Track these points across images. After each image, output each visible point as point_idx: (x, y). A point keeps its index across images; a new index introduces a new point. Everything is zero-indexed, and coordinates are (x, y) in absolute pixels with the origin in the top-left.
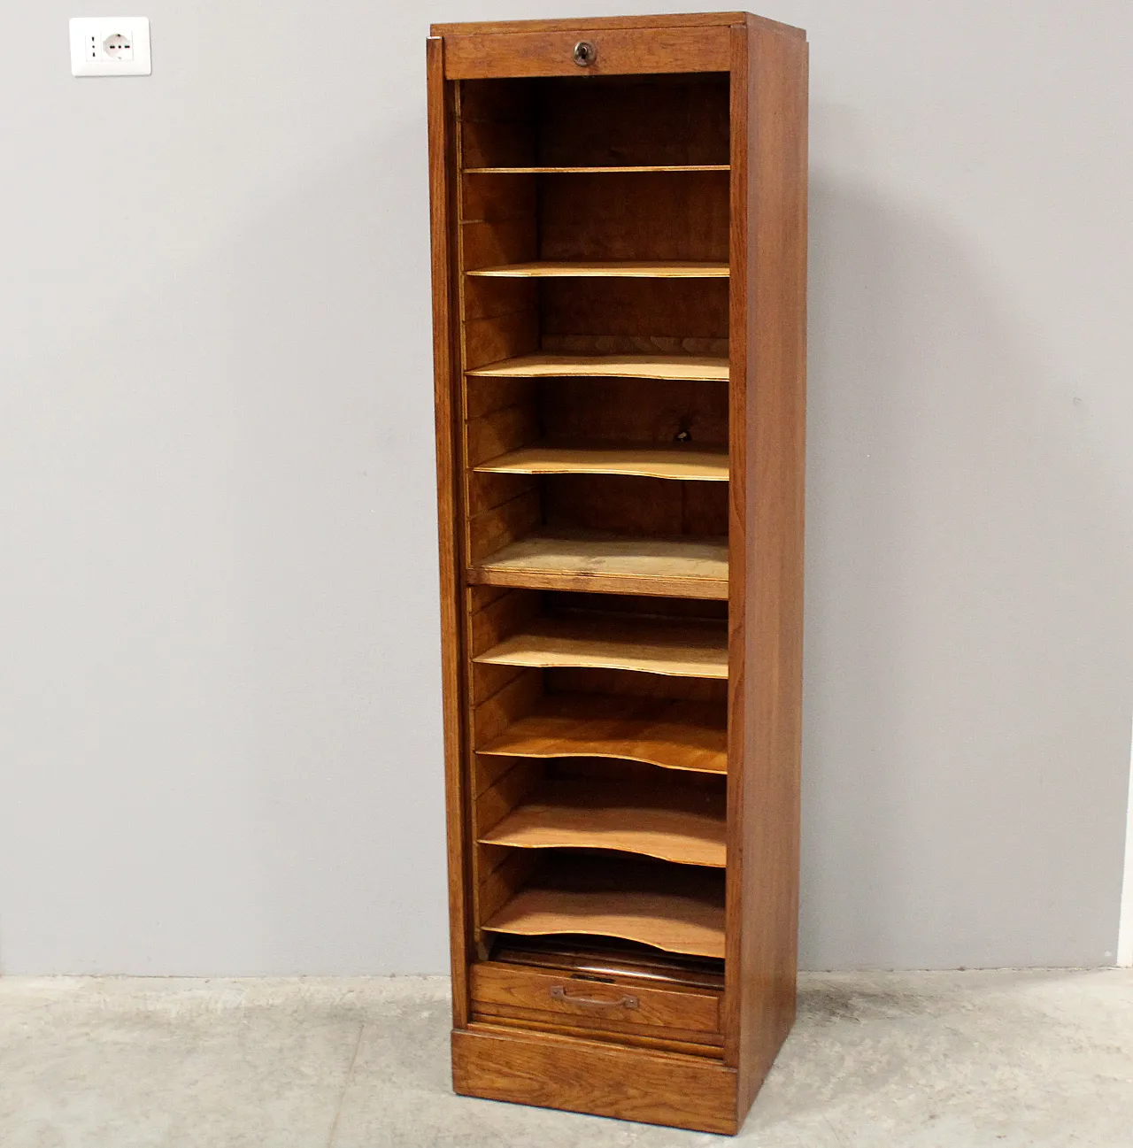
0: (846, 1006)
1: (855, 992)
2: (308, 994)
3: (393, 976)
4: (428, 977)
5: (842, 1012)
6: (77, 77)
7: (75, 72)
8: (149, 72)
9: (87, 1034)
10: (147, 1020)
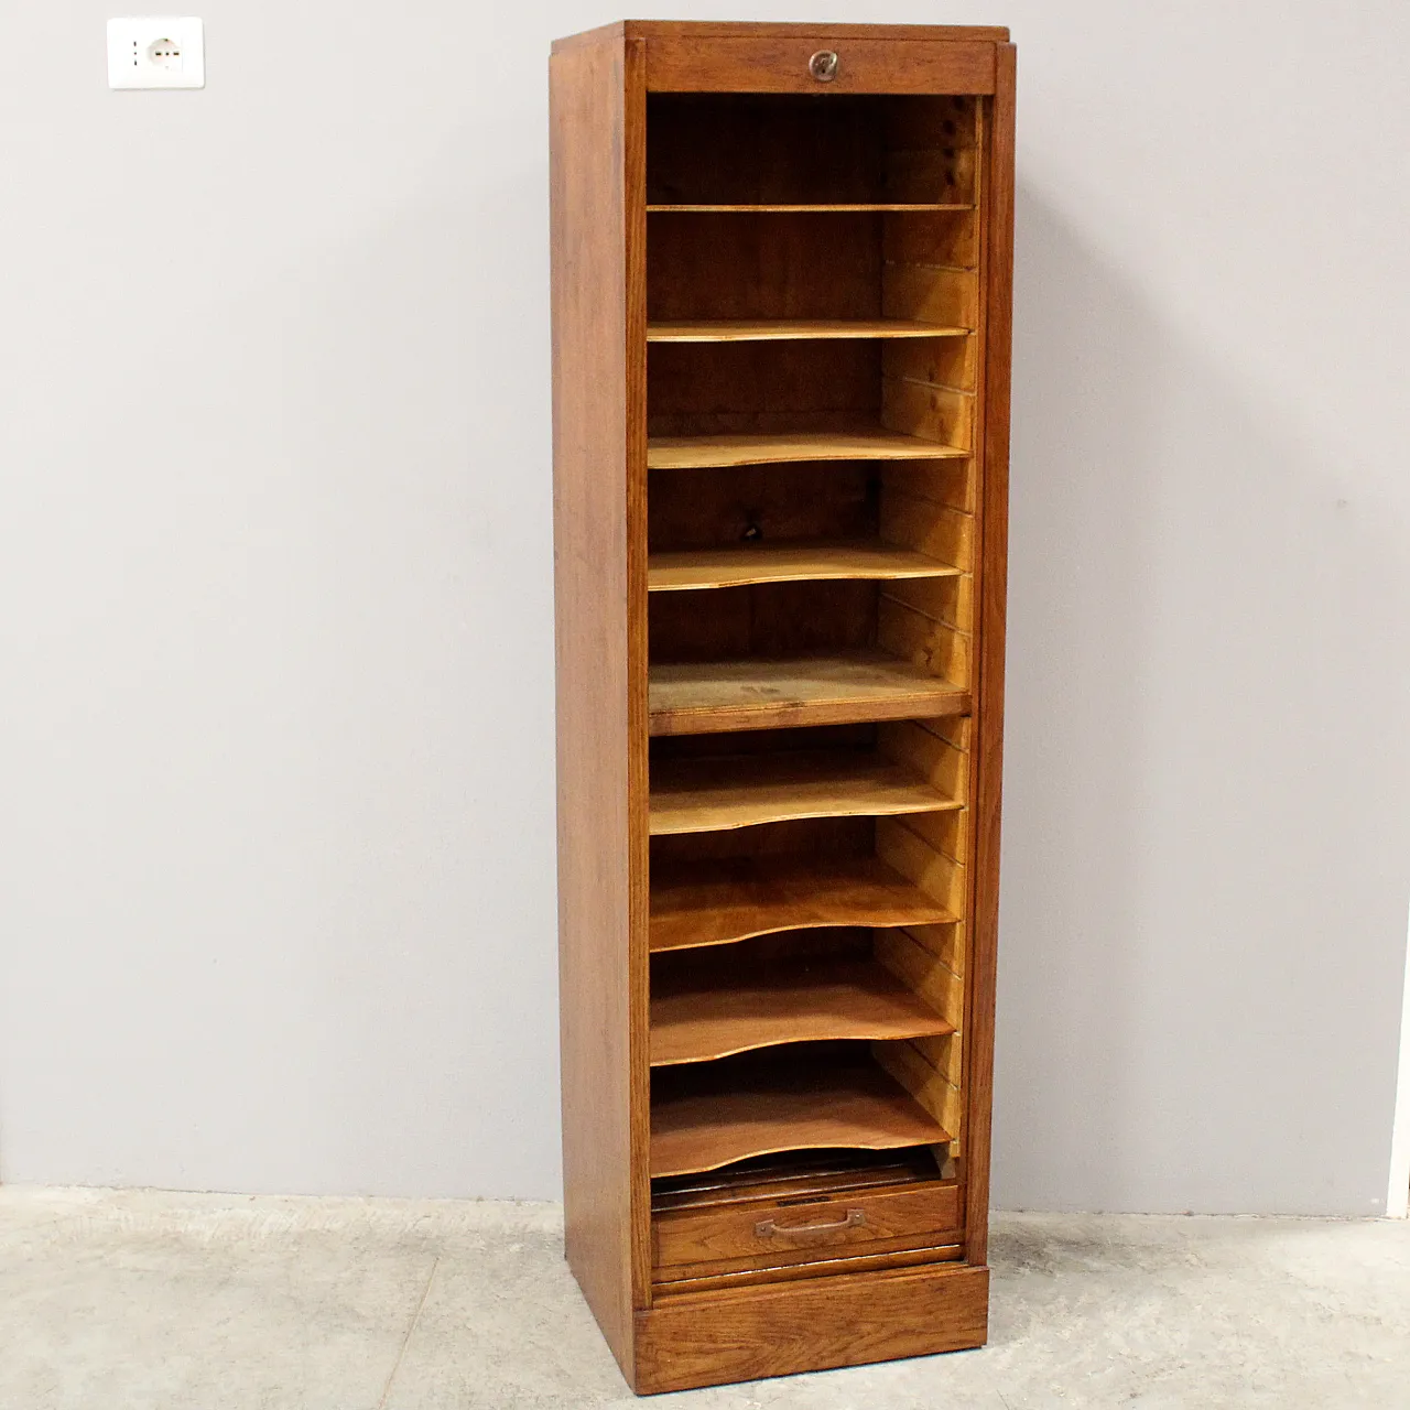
0: (1039, 1255)
1: (1051, 1237)
2: (374, 1218)
3: (480, 1199)
4: (522, 1203)
5: (1032, 1263)
6: (116, 90)
7: (113, 84)
8: (202, 84)
9: (101, 1257)
10: (175, 1243)
